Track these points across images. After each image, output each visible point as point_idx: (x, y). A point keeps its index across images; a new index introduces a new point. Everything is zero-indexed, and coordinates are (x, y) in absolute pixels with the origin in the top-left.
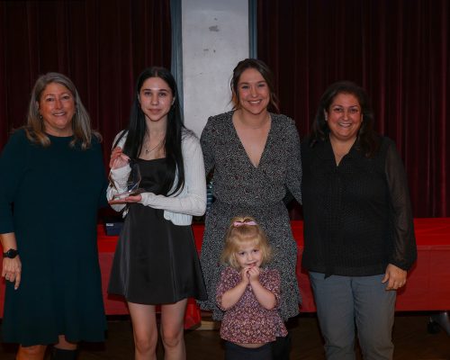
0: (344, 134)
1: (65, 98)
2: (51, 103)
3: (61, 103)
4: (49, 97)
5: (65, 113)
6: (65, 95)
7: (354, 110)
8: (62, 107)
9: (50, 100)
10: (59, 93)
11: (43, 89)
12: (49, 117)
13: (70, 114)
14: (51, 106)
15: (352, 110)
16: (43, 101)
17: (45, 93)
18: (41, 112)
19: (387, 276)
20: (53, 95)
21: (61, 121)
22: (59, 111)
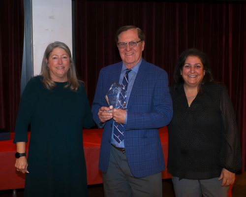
0: (192, 82)
1: (65, 57)
2: (55, 60)
3: (61, 60)
4: (54, 56)
5: (64, 68)
6: (65, 56)
7: (198, 67)
8: (62, 63)
9: (55, 58)
10: (61, 54)
11: (51, 51)
12: (54, 69)
13: (66, 68)
14: (55, 62)
15: (197, 67)
16: (51, 59)
17: (53, 53)
18: (49, 66)
19: (222, 175)
20: (57, 55)
21: (61, 72)
22: (60, 66)
